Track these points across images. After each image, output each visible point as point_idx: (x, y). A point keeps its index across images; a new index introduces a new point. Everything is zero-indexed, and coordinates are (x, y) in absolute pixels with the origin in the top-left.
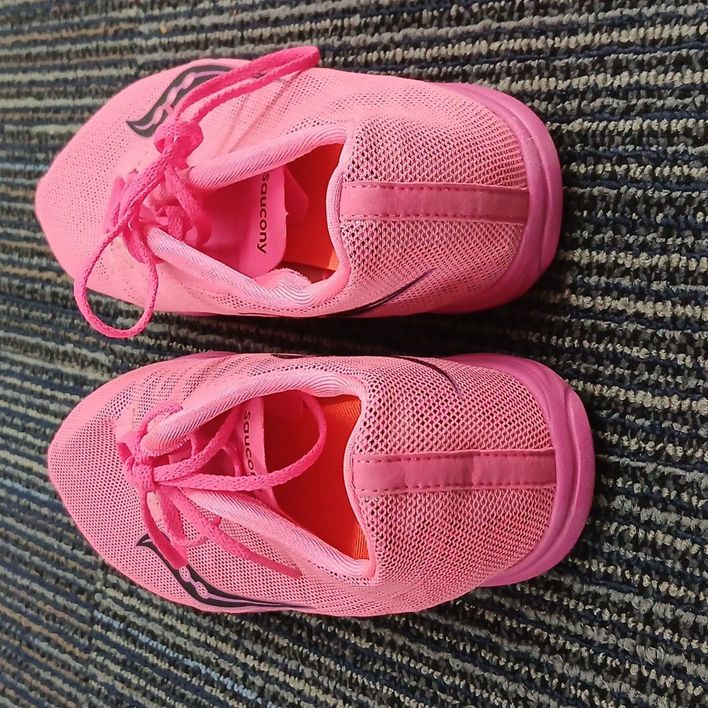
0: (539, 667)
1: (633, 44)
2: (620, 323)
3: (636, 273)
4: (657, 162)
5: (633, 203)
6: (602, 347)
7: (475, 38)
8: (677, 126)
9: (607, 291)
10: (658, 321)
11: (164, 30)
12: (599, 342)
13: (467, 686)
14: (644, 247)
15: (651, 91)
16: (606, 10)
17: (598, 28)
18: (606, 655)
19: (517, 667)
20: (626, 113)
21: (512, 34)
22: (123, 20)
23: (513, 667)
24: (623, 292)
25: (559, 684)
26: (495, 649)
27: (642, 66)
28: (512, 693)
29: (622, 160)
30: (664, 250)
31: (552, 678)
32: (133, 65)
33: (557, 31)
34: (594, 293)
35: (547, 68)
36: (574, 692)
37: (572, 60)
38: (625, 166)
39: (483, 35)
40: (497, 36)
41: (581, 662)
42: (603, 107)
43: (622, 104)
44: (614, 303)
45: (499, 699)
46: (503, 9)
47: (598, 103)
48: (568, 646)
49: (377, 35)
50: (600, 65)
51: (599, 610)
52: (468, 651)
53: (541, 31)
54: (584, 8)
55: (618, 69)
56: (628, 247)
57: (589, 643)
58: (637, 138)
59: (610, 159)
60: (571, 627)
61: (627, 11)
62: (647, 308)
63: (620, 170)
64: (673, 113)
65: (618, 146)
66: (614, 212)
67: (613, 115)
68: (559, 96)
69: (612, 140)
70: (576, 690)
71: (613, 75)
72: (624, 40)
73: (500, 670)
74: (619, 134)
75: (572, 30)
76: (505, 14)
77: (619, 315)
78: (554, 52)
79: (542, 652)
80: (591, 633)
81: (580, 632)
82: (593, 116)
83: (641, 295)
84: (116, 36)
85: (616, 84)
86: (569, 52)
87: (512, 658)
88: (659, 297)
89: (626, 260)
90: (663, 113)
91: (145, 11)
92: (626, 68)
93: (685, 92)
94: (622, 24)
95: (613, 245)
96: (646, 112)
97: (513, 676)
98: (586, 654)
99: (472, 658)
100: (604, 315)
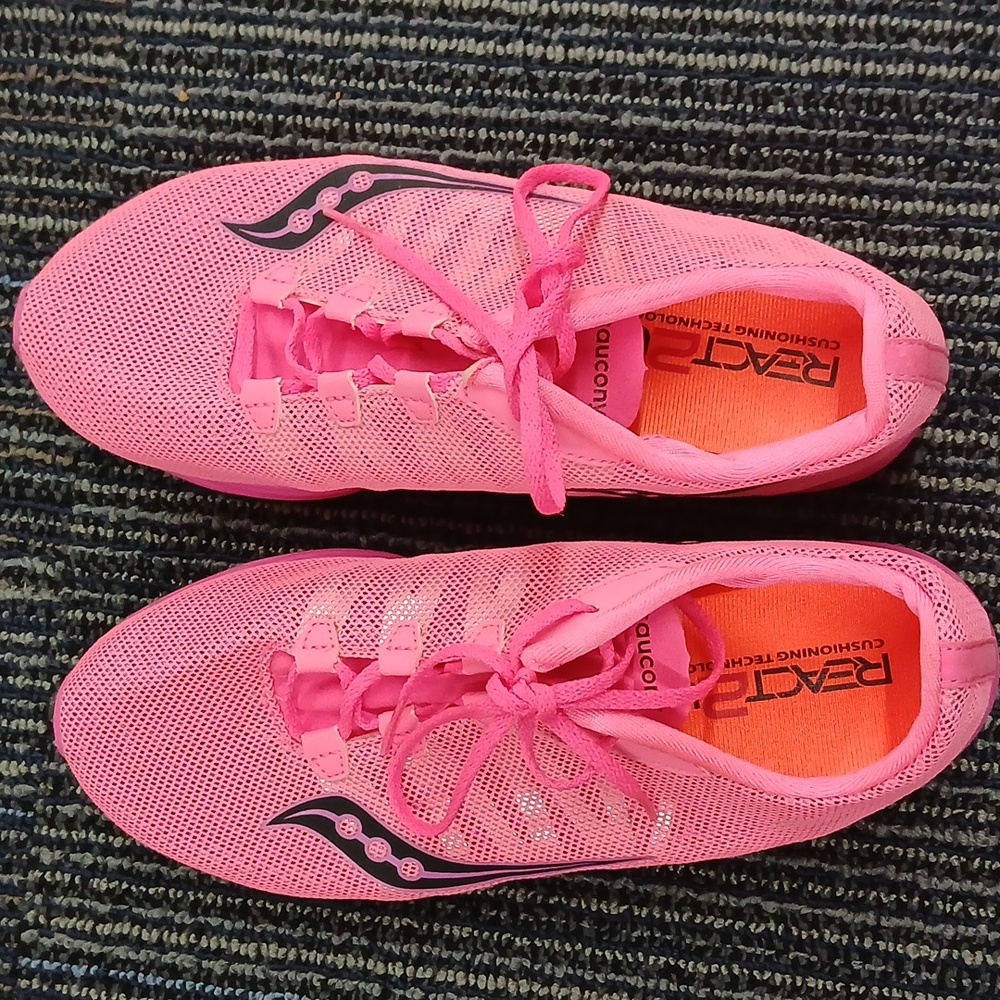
0: (894, 887)
1: (985, 219)
2: (984, 507)
6: (963, 531)
7: (768, 185)
9: (965, 472)
11: (182, 96)
12: (958, 527)
13: (787, 930)
16: (950, 181)
17: (940, 197)
18: (983, 860)
19: (860, 894)
20: (981, 289)
21: (822, 188)
22: (79, 68)
23: (855, 895)
24: (988, 474)
25: (921, 903)
26: (830, 879)
28: (856, 924)
29: (977, 336)
31: (910, 897)
32: (108, 136)
33: (885, 193)
34: (951, 474)
35: (873, 231)
36: (941, 907)
37: (907, 227)
38: (981, 344)
39: (782, 183)
40: (801, 186)
41: (951, 872)
42: (952, 280)
43: (975, 279)
44: (979, 485)
45: (838, 937)
46: (807, 159)
47: (946, 274)
48: (933, 859)
49: (610, 160)
50: (944, 236)
51: (971, 812)
52: (786, 888)
53: (864, 190)
54: (921, 175)
55: (967, 242)
56: (991, 428)
57: (960, 850)
59: (962, 336)
60: (938, 836)
61: (976, 185)
63: (976, 347)
65: (971, 322)
66: (969, 390)
67: (964, 289)
68: (891, 263)
69: (963, 315)
70: (945, 904)
71: (963, 248)
72: (974, 213)
73: (836, 902)
74: (973, 309)
75: (907, 195)
76: (812, 166)
77: (985, 498)
78: (883, 216)
79: (898, 871)
80: (964, 839)
81: (949, 838)
82: (938, 288)
84: (61, 89)
85: (967, 258)
87: (854, 886)
91: (131, 63)
92: (978, 243)
94: (970, 197)
95: (972, 424)
97: (858, 906)
98: (956, 863)
99: (795, 896)
100: (965, 497)
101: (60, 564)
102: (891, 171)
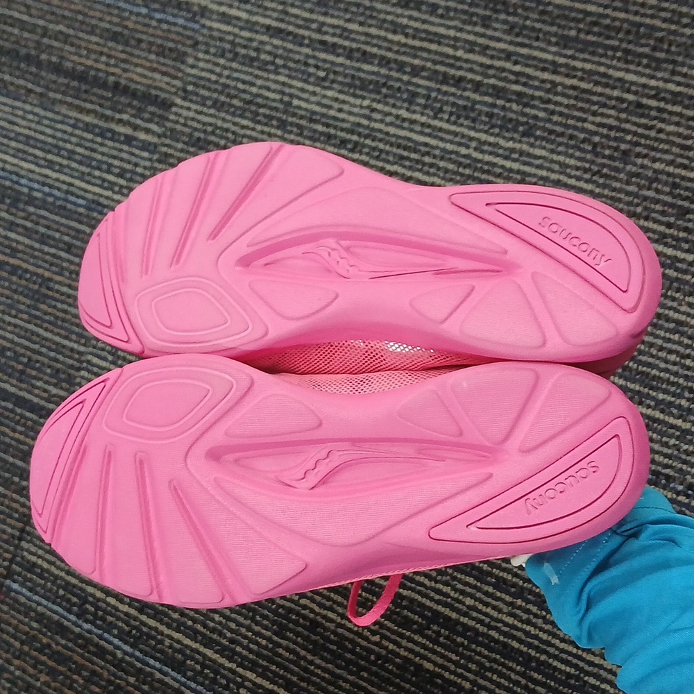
2: (494, 168)
3: (506, 149)
4: (526, 105)
5: (511, 120)
7: (449, 27)
8: (537, 93)
9: (491, 153)
10: (511, 170)
14: (512, 139)
15: (529, 77)
17: (511, 43)
20: (516, 82)
21: (469, 32)
24: (498, 155)
27: (527, 65)
29: (509, 101)
30: (520, 142)
33: (491, 38)
34: (485, 153)
39: (455, 28)
40: (461, 30)
44: (493, 159)
49: (394, 8)
50: (508, 59)
53: (483, 35)
55: (516, 63)
56: (504, 138)
58: (519, 94)
62: (508, 164)
63: (508, 105)
64: (537, 88)
71: (514, 65)
75: (499, 40)
77: (494, 165)
78: (487, 47)
82: (501, 79)
83: (506, 158)
85: (514, 69)
86: (494, 49)
88: (515, 160)
89: (502, 142)
90: (532, 87)
92: (520, 64)
93: (543, 81)
95: (497, 135)
96: (525, 84)
100: (487, 163)
101: (163, 129)
102: (495, 30)
